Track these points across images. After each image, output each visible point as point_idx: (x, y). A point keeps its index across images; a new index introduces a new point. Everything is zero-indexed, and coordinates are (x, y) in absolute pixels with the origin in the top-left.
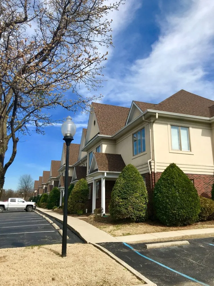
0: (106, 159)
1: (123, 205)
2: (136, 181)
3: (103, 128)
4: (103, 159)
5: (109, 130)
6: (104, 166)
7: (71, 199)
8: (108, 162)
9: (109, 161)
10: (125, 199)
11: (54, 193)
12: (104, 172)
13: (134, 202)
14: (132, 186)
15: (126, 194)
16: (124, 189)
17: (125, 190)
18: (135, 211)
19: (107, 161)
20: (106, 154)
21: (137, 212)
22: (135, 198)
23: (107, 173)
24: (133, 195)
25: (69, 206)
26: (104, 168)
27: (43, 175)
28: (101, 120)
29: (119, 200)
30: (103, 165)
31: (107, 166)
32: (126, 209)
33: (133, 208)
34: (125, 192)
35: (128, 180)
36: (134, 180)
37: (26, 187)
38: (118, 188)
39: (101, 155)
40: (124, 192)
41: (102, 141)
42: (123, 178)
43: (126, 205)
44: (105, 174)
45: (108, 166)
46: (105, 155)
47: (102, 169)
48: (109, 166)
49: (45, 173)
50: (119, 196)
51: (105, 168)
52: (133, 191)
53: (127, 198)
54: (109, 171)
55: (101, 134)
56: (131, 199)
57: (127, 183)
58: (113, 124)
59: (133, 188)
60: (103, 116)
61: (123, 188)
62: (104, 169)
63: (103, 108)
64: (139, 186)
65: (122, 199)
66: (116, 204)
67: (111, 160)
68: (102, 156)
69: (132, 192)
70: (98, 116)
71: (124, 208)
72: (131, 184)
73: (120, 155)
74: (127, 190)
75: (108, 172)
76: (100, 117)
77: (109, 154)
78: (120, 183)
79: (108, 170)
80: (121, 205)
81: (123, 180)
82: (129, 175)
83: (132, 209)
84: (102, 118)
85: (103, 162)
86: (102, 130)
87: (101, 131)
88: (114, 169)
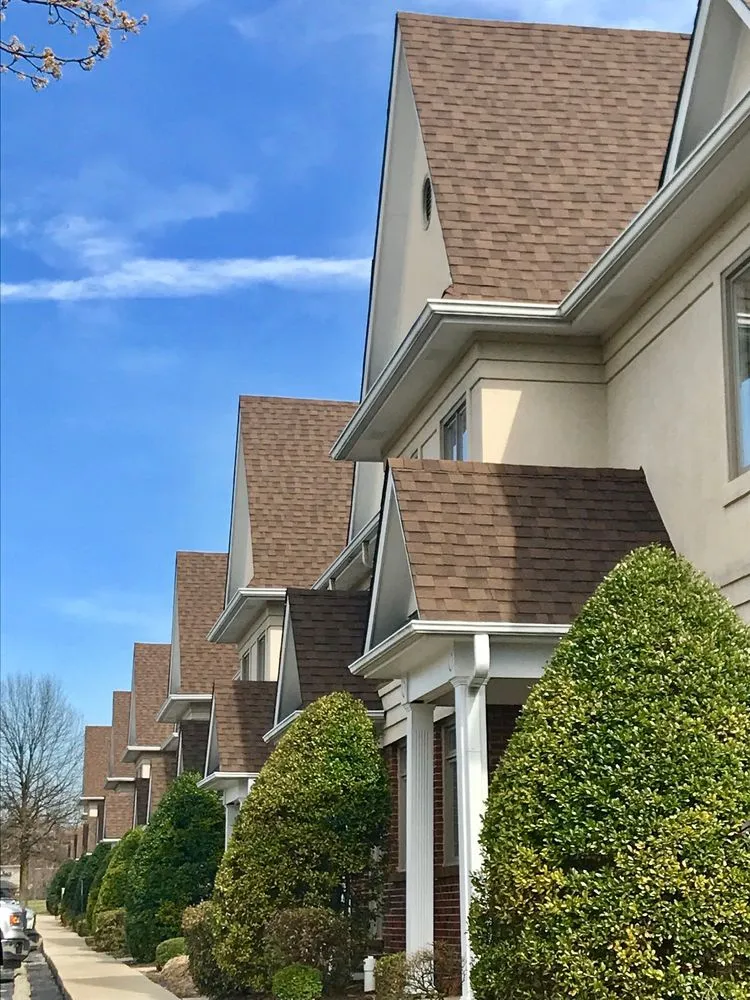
0: (502, 511)
1: (573, 915)
2: (699, 697)
3: (484, 241)
4: (468, 520)
5: (541, 254)
6: (476, 576)
7: (237, 874)
8: (511, 541)
9: (522, 533)
10: (591, 862)
11: (180, 824)
12: (471, 635)
13: (667, 896)
14: (652, 746)
15: (598, 815)
16: (579, 779)
17: (590, 788)
18: (684, 971)
19: (510, 530)
20: (503, 472)
21: (694, 986)
22: (680, 859)
23: (497, 643)
24: (664, 823)
25: (226, 931)
26: (474, 594)
27: (135, 682)
28: (470, 165)
29: (536, 871)
30: (461, 571)
31: (499, 576)
32: (599, 954)
33: (665, 949)
34: (591, 800)
35: (622, 693)
36: (675, 689)
37: (25, 786)
38: (526, 769)
39: (461, 479)
40: (585, 799)
41: (475, 354)
42: (581, 673)
43: (594, 915)
44: (482, 645)
45: (509, 574)
46: (495, 481)
47: (450, 604)
48: (527, 573)
49: (147, 658)
50: (536, 839)
51: (482, 595)
52: (663, 789)
53: (609, 860)
54: (519, 616)
55: (464, 295)
56: (637, 863)
57: (612, 725)
58: (579, 197)
59: (662, 764)
60: (493, 134)
61: (571, 769)
62: (468, 607)
63: (500, 56)
64: (720, 749)
65: (568, 863)
66: (514, 914)
67: (541, 522)
68: (464, 494)
69: (653, 798)
70: (443, 137)
71: (576, 946)
72: (650, 730)
73: (638, 478)
74: (606, 785)
75: (505, 627)
76: (460, 146)
77: (528, 473)
78: (550, 721)
79: (504, 608)
80: (557, 918)
81: (579, 691)
82: (635, 648)
83: (651, 953)
84: (486, 148)
85: (470, 540)
86: (477, 261)
87: (468, 271)
88: (562, 597)
